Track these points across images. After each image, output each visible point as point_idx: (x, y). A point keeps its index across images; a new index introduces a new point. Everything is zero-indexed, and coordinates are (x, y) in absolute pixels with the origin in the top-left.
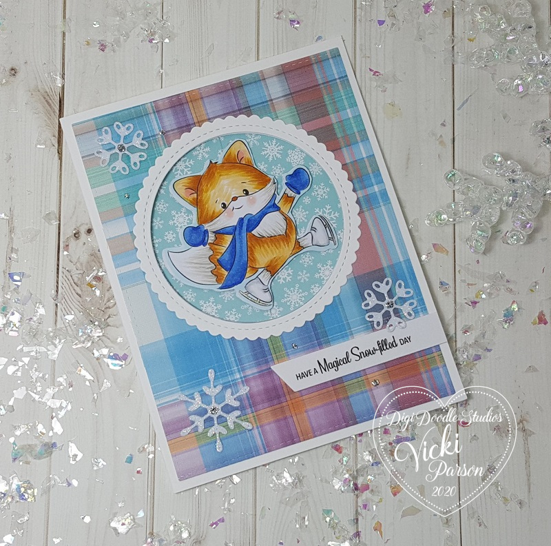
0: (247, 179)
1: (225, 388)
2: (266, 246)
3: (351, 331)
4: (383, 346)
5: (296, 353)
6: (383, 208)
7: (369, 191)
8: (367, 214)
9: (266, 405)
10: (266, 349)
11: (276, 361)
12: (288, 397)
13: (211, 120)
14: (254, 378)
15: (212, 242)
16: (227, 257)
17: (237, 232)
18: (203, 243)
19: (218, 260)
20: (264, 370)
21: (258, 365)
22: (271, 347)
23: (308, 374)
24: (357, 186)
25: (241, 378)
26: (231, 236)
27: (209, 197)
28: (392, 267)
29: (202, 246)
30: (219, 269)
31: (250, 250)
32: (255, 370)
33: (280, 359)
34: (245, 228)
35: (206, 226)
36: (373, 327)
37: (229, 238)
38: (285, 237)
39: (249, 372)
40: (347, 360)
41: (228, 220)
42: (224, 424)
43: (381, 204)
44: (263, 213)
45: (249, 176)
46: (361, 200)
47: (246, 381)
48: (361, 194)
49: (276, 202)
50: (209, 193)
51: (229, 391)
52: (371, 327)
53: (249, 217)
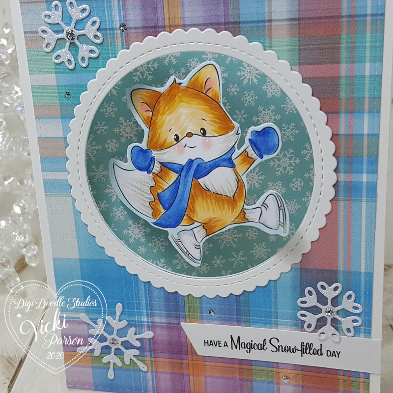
0: (209, 117)
1: (129, 325)
2: (209, 201)
3: (277, 321)
4: (306, 348)
5: (211, 320)
6: (364, 204)
7: (355, 178)
8: (341, 204)
9: (166, 355)
10: (181, 304)
11: (187, 319)
12: (190, 357)
13: (186, 28)
14: (162, 327)
15: (157, 173)
16: (167, 195)
17: (183, 173)
18: (148, 169)
19: (158, 194)
20: (173, 324)
21: (168, 316)
22: (187, 304)
23: (217, 344)
24: (342, 167)
25: (148, 322)
26: (176, 175)
27: (165, 121)
28: (348, 273)
29: (146, 172)
30: (157, 204)
31: (192, 198)
32: (164, 320)
33: (192, 319)
34: (192, 172)
35: (155, 153)
36: (302, 326)
37: (174, 176)
38: (232, 201)
39: (157, 320)
40: (262, 347)
41: (177, 156)
42: (121, 356)
43: (364, 198)
44: (215, 164)
45: (211, 114)
46: (341, 185)
47: (152, 327)
48: (343, 177)
49: (233, 157)
50: (164, 117)
51: (133, 329)
52: (300, 325)
53: (199, 161)
